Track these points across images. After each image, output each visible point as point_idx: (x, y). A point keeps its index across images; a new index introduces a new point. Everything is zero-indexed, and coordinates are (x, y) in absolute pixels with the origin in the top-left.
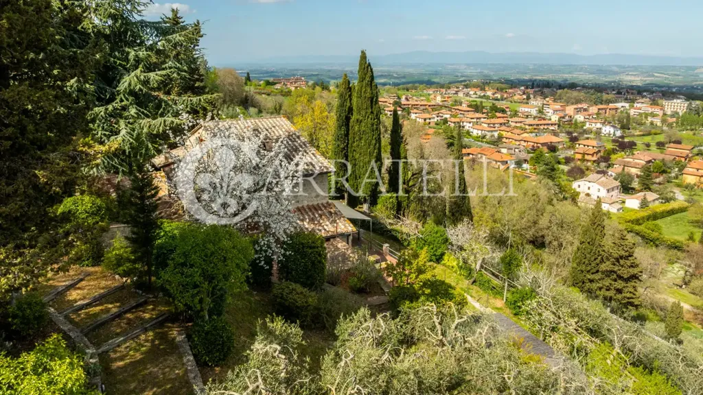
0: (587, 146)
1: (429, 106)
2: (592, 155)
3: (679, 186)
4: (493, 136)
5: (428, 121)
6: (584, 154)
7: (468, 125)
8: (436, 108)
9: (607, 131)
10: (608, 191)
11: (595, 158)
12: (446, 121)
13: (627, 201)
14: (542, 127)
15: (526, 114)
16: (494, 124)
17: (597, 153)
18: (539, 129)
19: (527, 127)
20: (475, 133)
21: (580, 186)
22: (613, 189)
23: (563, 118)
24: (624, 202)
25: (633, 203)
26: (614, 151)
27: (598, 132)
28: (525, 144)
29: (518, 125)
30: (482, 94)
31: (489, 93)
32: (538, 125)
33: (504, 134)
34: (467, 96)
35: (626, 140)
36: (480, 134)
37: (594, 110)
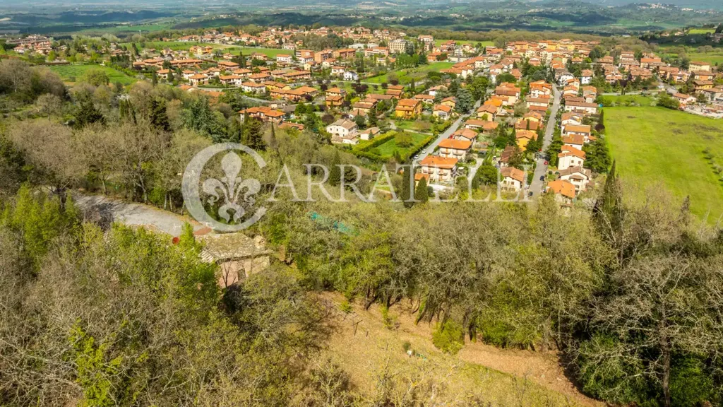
0: (333, 94)
1: (196, 63)
2: (338, 101)
3: (393, 119)
4: (262, 91)
5: (202, 81)
6: (332, 101)
7: (238, 81)
8: (205, 65)
9: (348, 77)
10: (349, 130)
11: (340, 103)
12: (217, 79)
13: (362, 135)
14: (298, 78)
15: (283, 63)
16: (260, 78)
17: (341, 99)
18: (296, 80)
19: (287, 78)
20: (247, 89)
21: (332, 129)
22: (352, 128)
23: (314, 65)
24: (359, 136)
25: (365, 136)
26: (353, 96)
27: (341, 77)
28: (288, 96)
29: (279, 77)
30: (238, 40)
31: (244, 39)
32: (295, 76)
33: (270, 87)
34: (223, 43)
35: (362, 83)
36: (251, 90)
37: (336, 54)
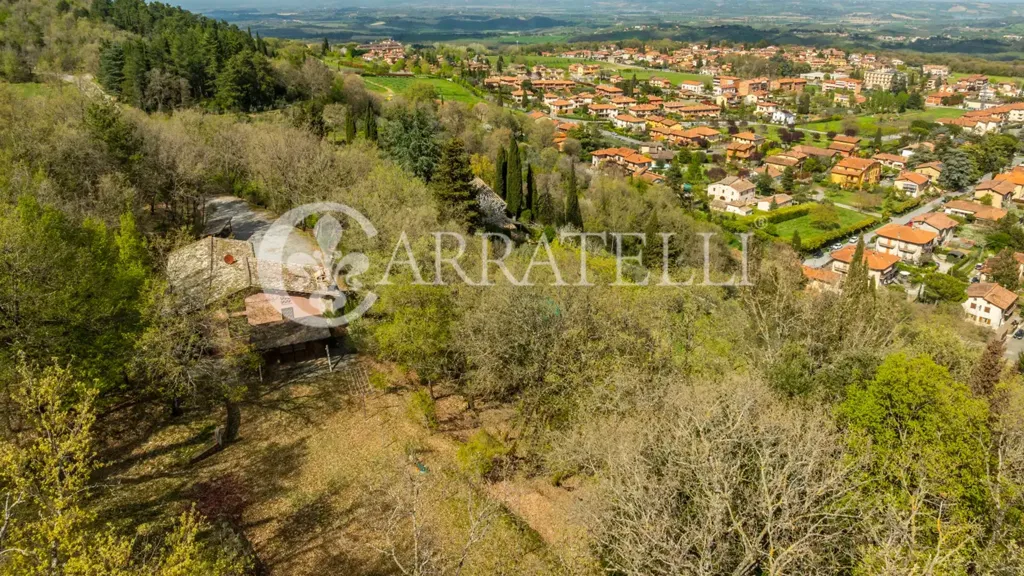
0: (743, 140)
1: (567, 85)
2: (745, 151)
3: (824, 185)
4: (640, 128)
5: (564, 109)
6: (736, 150)
7: (613, 113)
8: (577, 89)
9: (778, 118)
10: (742, 194)
11: (747, 155)
12: (585, 108)
13: (760, 204)
14: (700, 114)
15: (688, 93)
16: (644, 111)
17: (750, 149)
18: (697, 117)
19: (683, 114)
20: (620, 124)
21: (715, 190)
22: (747, 192)
23: (731, 99)
24: (757, 205)
25: (764, 205)
26: (773, 145)
27: (768, 119)
28: (674, 138)
29: (673, 111)
30: (641, 59)
31: (649, 58)
32: (696, 111)
33: (653, 124)
34: (619, 62)
35: (796, 129)
36: (625, 126)
37: (775, 85)
